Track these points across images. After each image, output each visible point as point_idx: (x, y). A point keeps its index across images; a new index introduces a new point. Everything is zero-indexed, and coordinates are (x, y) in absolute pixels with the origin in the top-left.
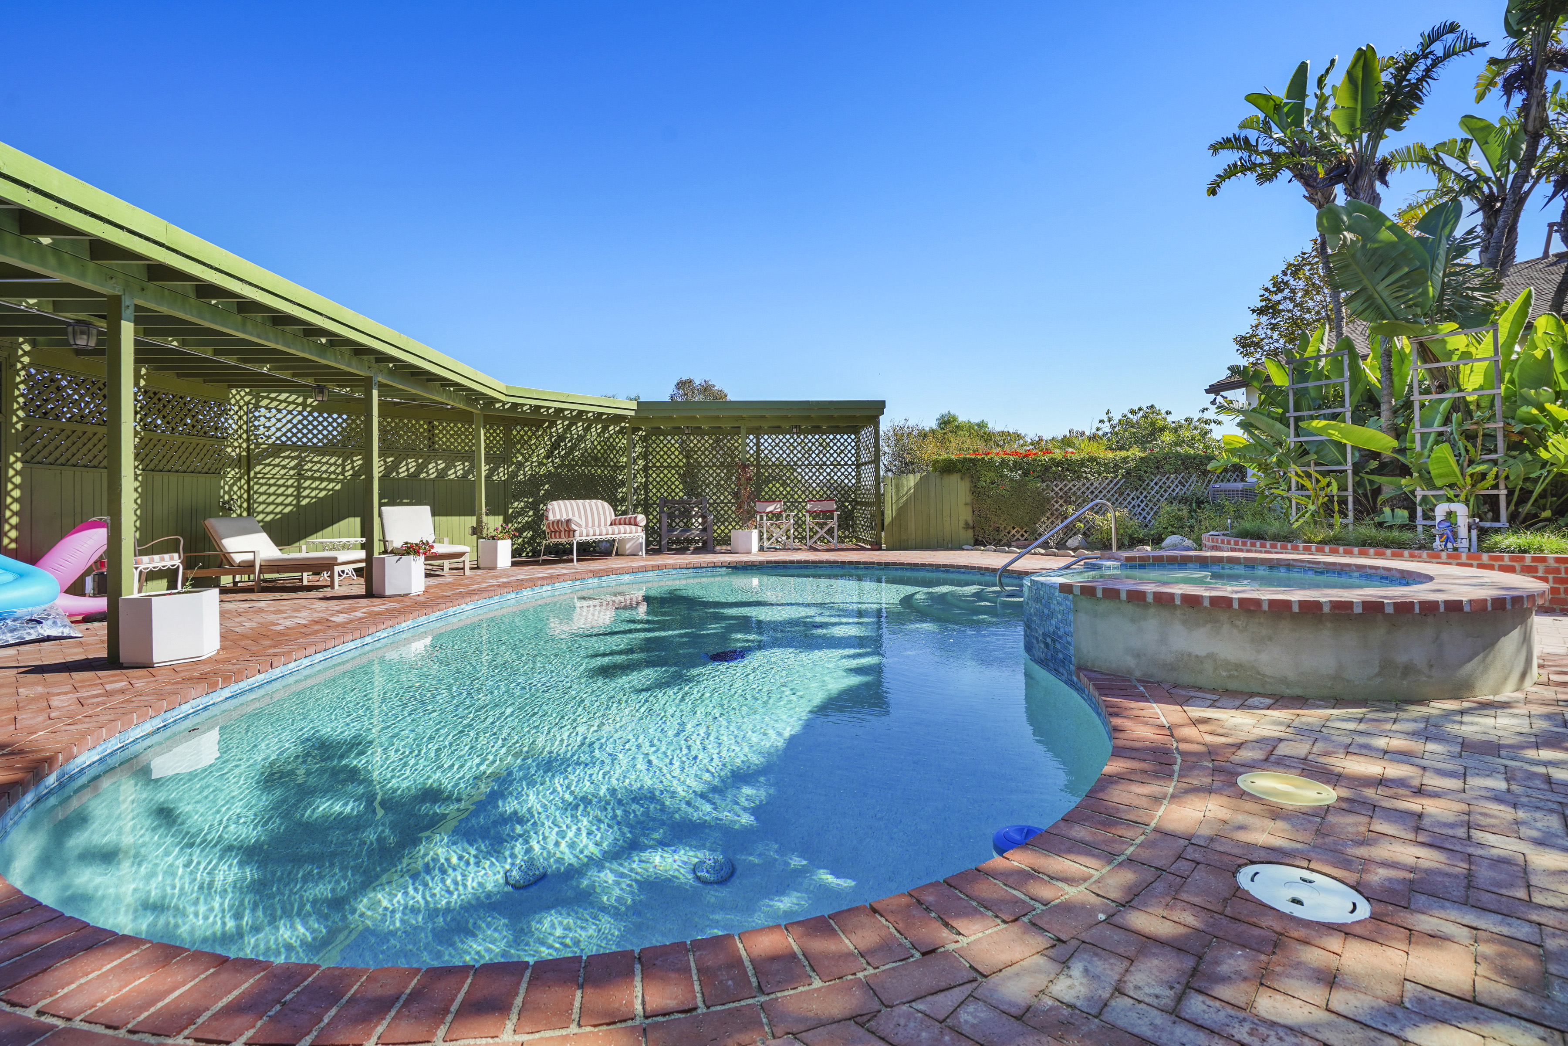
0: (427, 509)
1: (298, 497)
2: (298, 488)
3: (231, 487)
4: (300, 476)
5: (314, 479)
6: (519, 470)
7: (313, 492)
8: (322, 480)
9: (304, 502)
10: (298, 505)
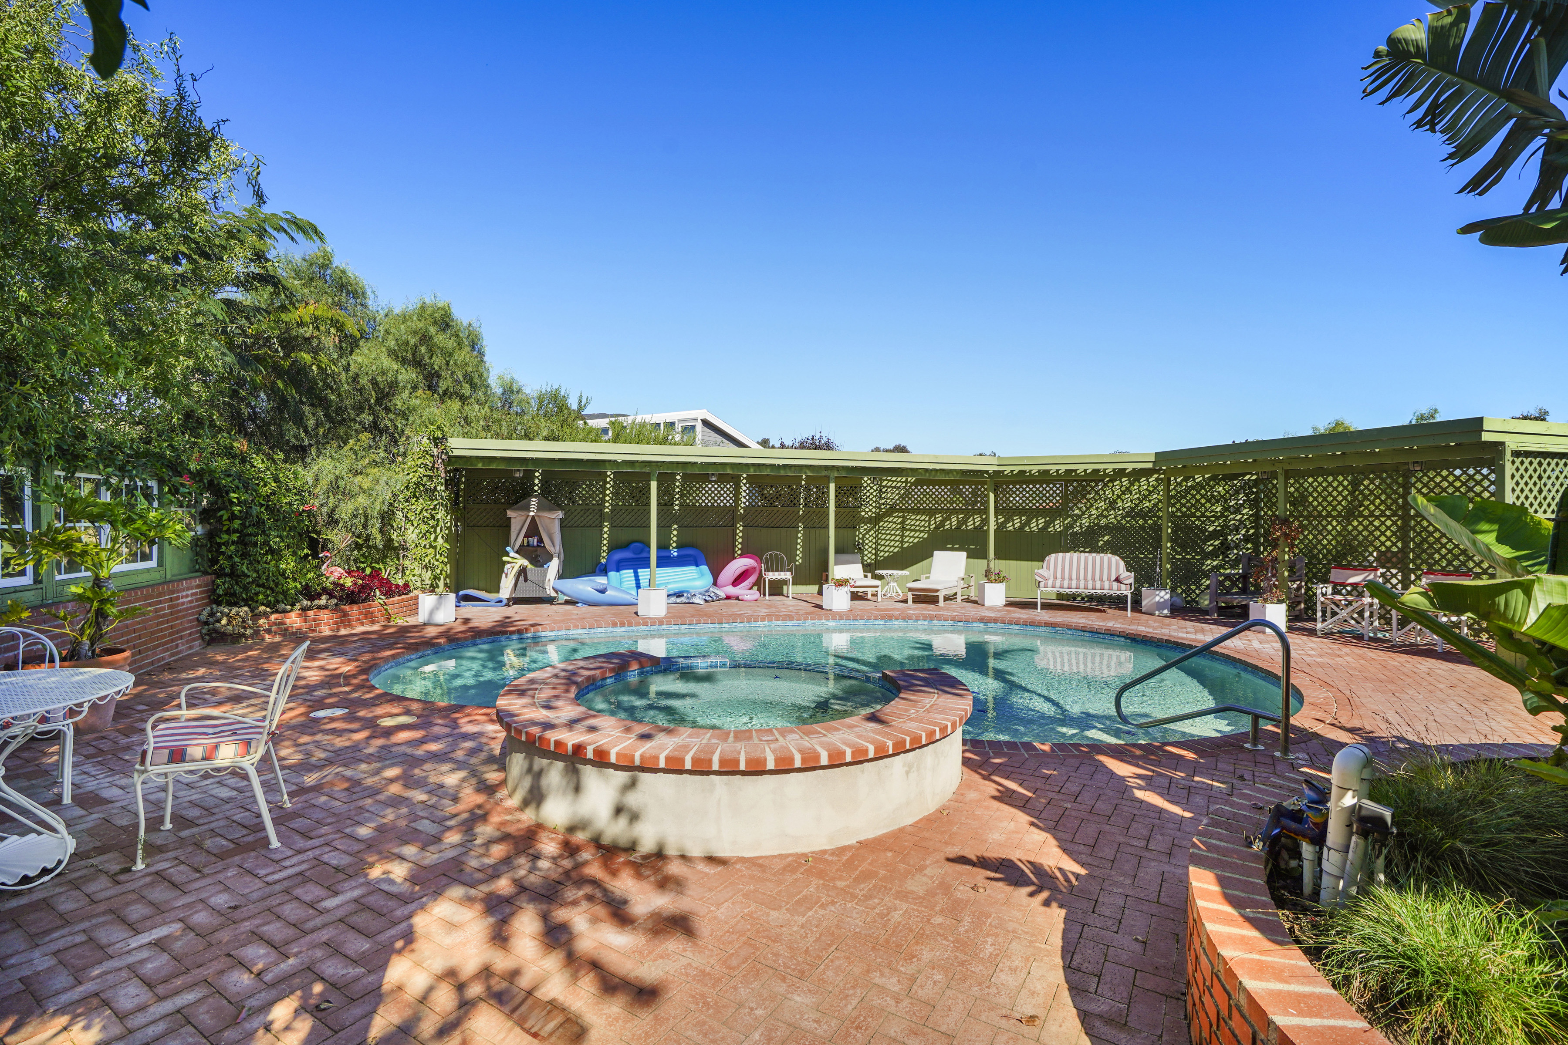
0: (964, 554)
1: (902, 542)
2: (902, 536)
3: (864, 536)
4: (903, 529)
5: (912, 530)
6: (1075, 521)
7: (912, 538)
8: (916, 531)
9: (906, 545)
10: (902, 547)
